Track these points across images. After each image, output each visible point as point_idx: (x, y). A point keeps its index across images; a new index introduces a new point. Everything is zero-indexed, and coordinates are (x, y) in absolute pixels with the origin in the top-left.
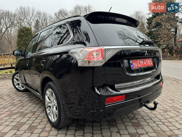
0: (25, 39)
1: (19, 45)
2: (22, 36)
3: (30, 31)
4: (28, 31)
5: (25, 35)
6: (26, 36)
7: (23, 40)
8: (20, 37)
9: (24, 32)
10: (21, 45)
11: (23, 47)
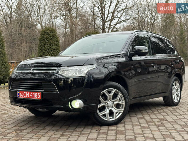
0: (51, 43)
1: (42, 51)
2: (47, 40)
3: (55, 33)
4: (53, 32)
5: (50, 38)
6: (52, 39)
7: (48, 45)
8: (44, 40)
9: (48, 34)
10: (45, 51)
11: (47, 54)
